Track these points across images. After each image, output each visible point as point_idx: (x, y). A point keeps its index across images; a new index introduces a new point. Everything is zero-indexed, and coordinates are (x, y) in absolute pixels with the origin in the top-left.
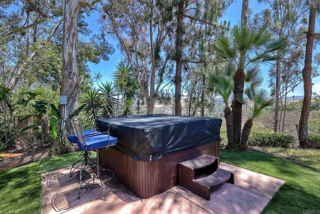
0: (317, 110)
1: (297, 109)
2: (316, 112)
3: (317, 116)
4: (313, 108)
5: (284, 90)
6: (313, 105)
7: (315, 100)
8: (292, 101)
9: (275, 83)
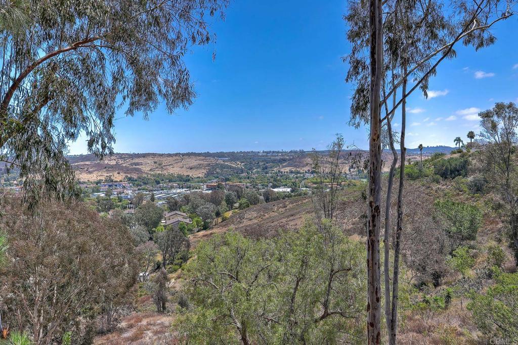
0: (464, 176)
1: (428, 176)
2: (463, 180)
3: (465, 189)
4: (457, 172)
5: (395, 88)
6: (456, 165)
7: (459, 154)
8: (418, 159)
9: (368, 62)
